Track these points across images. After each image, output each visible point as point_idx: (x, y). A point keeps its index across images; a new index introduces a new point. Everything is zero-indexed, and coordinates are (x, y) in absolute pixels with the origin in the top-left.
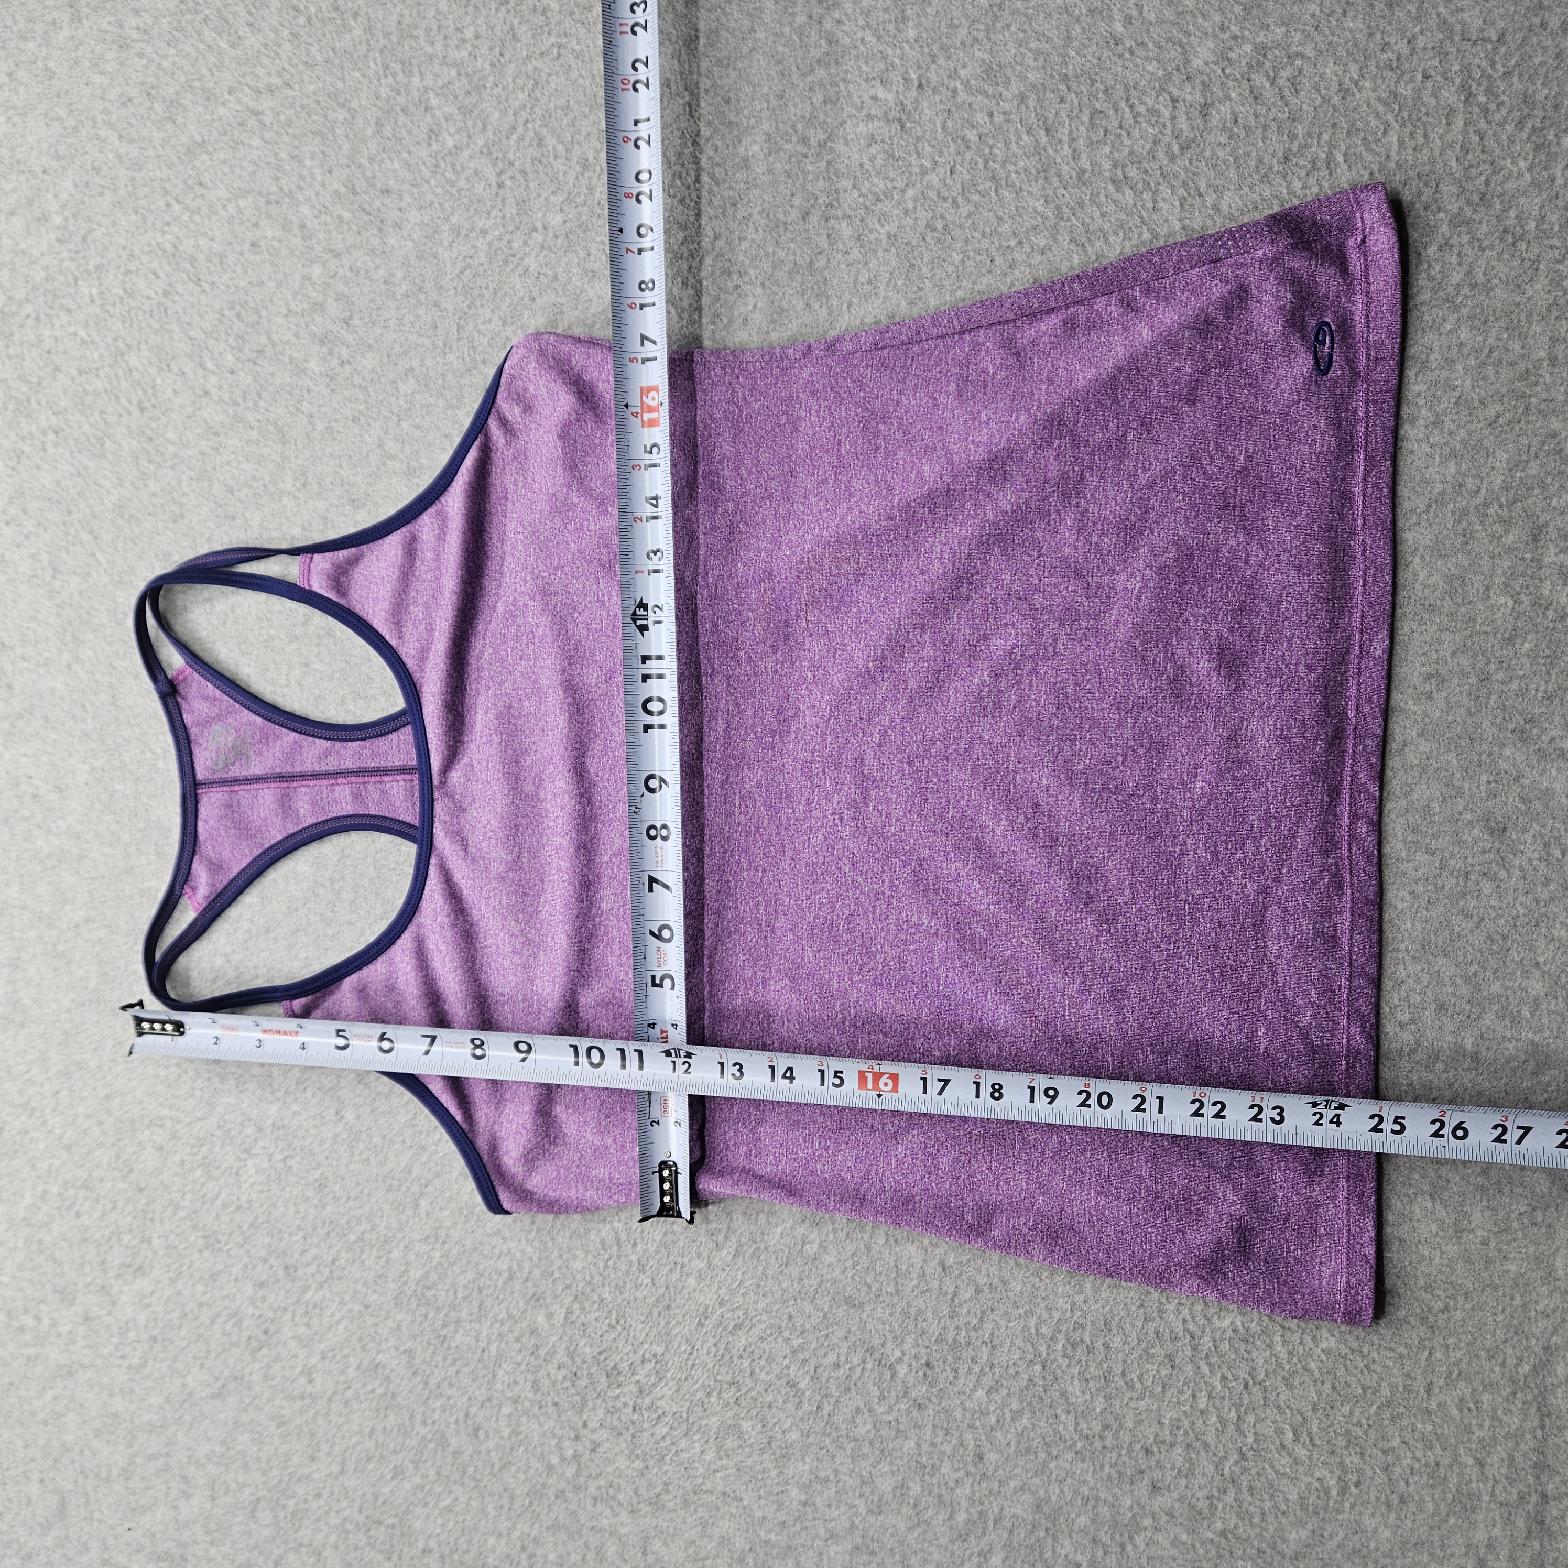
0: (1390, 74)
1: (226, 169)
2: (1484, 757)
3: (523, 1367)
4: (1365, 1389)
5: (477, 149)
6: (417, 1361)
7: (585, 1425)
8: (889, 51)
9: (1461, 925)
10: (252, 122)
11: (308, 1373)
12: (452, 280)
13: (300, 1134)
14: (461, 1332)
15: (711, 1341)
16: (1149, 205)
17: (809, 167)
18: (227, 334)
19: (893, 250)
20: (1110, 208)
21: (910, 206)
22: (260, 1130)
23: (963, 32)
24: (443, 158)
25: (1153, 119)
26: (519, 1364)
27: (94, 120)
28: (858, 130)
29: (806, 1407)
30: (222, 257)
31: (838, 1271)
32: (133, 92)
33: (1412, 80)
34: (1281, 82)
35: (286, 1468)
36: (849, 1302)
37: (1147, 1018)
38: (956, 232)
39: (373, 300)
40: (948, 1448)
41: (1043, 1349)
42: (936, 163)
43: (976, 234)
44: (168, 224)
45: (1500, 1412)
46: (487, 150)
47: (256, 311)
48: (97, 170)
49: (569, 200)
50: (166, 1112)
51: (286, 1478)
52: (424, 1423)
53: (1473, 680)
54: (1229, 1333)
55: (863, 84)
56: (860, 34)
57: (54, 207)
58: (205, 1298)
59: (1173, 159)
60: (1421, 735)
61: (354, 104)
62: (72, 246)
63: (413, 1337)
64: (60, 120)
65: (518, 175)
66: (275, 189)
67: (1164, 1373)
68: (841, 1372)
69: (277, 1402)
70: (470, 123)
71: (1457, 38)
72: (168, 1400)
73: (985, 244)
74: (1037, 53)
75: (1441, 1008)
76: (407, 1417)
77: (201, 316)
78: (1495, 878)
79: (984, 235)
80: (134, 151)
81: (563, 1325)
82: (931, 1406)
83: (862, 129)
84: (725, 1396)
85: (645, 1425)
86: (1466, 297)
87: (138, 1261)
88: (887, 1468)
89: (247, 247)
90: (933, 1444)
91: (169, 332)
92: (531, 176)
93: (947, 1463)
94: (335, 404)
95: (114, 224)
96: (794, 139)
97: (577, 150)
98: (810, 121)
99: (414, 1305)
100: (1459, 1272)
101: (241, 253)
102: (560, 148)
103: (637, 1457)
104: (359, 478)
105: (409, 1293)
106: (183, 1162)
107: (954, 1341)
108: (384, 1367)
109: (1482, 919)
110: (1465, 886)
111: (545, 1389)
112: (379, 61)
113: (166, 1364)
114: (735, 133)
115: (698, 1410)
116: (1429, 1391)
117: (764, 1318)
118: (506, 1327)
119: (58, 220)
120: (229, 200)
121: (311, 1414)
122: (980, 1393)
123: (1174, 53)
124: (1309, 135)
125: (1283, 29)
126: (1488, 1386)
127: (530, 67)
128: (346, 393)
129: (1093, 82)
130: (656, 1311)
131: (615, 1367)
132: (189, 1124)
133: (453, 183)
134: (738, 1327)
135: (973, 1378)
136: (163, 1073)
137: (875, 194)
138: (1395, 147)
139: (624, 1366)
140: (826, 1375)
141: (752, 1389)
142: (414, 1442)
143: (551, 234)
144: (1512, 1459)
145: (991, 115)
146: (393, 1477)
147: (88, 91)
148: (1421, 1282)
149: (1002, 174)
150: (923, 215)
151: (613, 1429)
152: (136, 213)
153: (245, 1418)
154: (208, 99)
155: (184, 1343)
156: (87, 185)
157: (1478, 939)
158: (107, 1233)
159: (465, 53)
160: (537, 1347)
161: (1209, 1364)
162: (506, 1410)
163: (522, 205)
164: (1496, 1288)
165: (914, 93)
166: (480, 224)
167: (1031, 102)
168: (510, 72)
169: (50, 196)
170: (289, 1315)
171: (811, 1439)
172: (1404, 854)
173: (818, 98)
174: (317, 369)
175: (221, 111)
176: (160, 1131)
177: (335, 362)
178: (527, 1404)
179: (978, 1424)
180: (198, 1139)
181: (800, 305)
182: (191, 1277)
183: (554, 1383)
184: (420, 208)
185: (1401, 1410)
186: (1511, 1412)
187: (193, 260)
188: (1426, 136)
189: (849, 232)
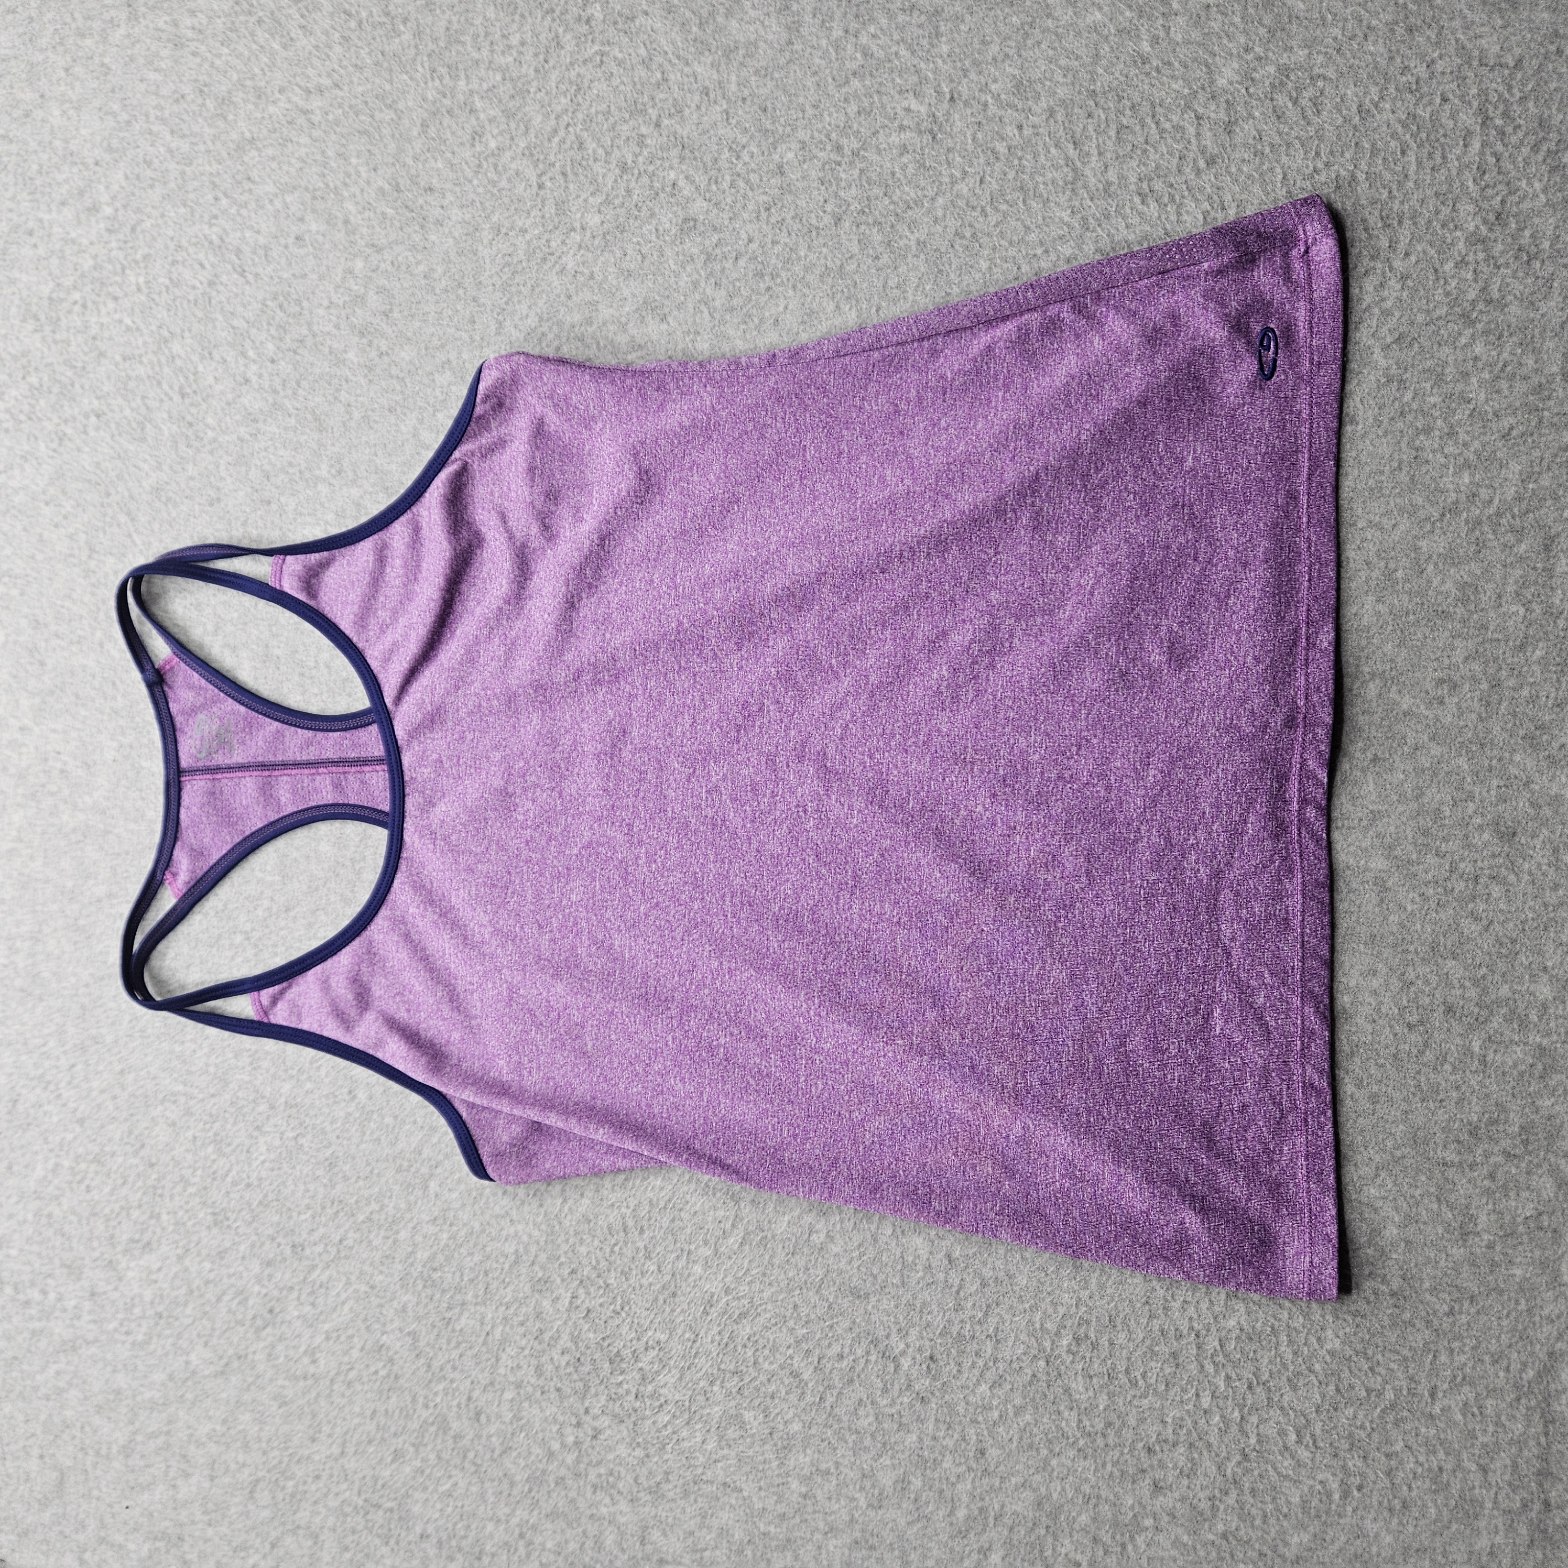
0: (1409, 96)
1: (274, 165)
2: (1494, 762)
3: (527, 1352)
4: (1369, 1391)
5: (519, 151)
6: (422, 1344)
7: (587, 1411)
8: (923, 65)
9: (1470, 928)
10: (301, 120)
11: (312, 1352)
12: (491, 277)
13: (312, 1113)
14: (466, 1314)
15: (716, 1330)
16: (1173, 218)
17: (843, 176)
18: (269, 324)
19: (922, 256)
20: (1135, 220)
21: (940, 213)
22: (272, 1107)
23: (994, 49)
24: (486, 159)
25: (1178, 136)
26: (523, 1349)
27: (147, 116)
28: (890, 140)
29: (809, 1398)
30: (267, 249)
31: (844, 1261)
32: (187, 89)
33: (1430, 103)
34: (1304, 102)
35: (287, 1448)
36: (856, 1293)
38: (984, 240)
39: (413, 294)
40: (949, 1443)
41: (1047, 1344)
42: (965, 173)
43: (1003, 242)
44: (216, 217)
45: (1503, 1418)
46: (528, 152)
47: (298, 302)
48: (149, 164)
49: (607, 202)
50: (180, 1088)
51: (286, 1459)
52: (426, 1406)
53: (1485, 686)
55: (897, 96)
56: (894, 49)
57: (105, 198)
58: (212, 1276)
59: (1198, 172)
60: (1433, 739)
61: (401, 106)
62: (121, 236)
63: (418, 1319)
64: (114, 115)
65: (558, 177)
66: (321, 185)
67: (1168, 1370)
68: (845, 1363)
69: (280, 1382)
70: (513, 125)
71: (1475, 63)
72: (171, 1377)
73: (1012, 252)
74: (1066, 70)
75: (1449, 1010)
76: (409, 1399)
77: (244, 306)
78: (1504, 882)
79: (1011, 243)
80: (185, 146)
81: (568, 1310)
82: (934, 1400)
83: (895, 139)
84: (728, 1385)
85: (648, 1413)
86: (1481, 312)
87: (146, 1238)
88: (888, 1462)
89: (291, 240)
90: (934, 1438)
91: (213, 321)
92: (571, 177)
93: (948, 1457)
94: (372, 394)
95: (163, 216)
96: (829, 147)
97: (616, 154)
98: (845, 130)
99: (420, 1287)
100: (1464, 1275)
101: (286, 247)
102: (600, 151)
103: (638, 1444)
104: (393, 467)
105: (415, 1274)
106: (195, 1138)
107: (959, 1334)
108: (388, 1349)
109: (1491, 922)
110: (1474, 889)
111: (548, 1374)
112: (426, 65)
113: (170, 1341)
114: (771, 140)
115: (701, 1398)
116: (1433, 1395)
117: (769, 1307)
118: (512, 1311)
119: (108, 211)
120: (276, 195)
121: (314, 1394)
122: (984, 1388)
123: (1200, 72)
124: (1332, 153)
125: (1306, 51)
126: (1492, 1391)
127: (573, 74)
128: (383, 383)
129: (1120, 99)
130: (661, 1298)
131: (618, 1354)
132: (203, 1100)
133: (494, 183)
134: (743, 1315)
135: (976, 1372)
136: (178, 1048)
137: (906, 202)
138: (1413, 167)
139: (627, 1353)
140: (829, 1366)
141: (755, 1379)
142: (415, 1425)
143: (588, 234)
144: (1515, 1466)
145: (1020, 127)
146: (393, 1461)
147: (142, 87)
148: (1427, 1285)
149: (1031, 185)
150: (952, 224)
151: (615, 1416)
152: (185, 205)
153: (247, 1397)
154: (259, 97)
155: (190, 1320)
156: (138, 177)
157: (1487, 942)
158: (117, 1208)
159: (511, 59)
160: (541, 1331)
161: (1214, 1363)
162: (508, 1395)
163: (561, 206)
164: (1501, 1292)
165: (946, 105)
166: (520, 224)
167: (1060, 117)
168: (553, 77)
169: (101, 188)
170: (295, 1294)
171: (813, 1431)
172: (1414, 856)
173: (852, 108)
174: (355, 360)
175: (272, 109)
176: (173, 1107)
177: (374, 354)
178: (530, 1389)
179: (980, 1419)
180: (211, 1115)
181: (831, 307)
182: (199, 1254)
183: (557, 1368)
184: (462, 207)
185: (1405, 1413)
186: (1514, 1417)
187: (238, 252)
188: (1444, 157)
189: (880, 238)
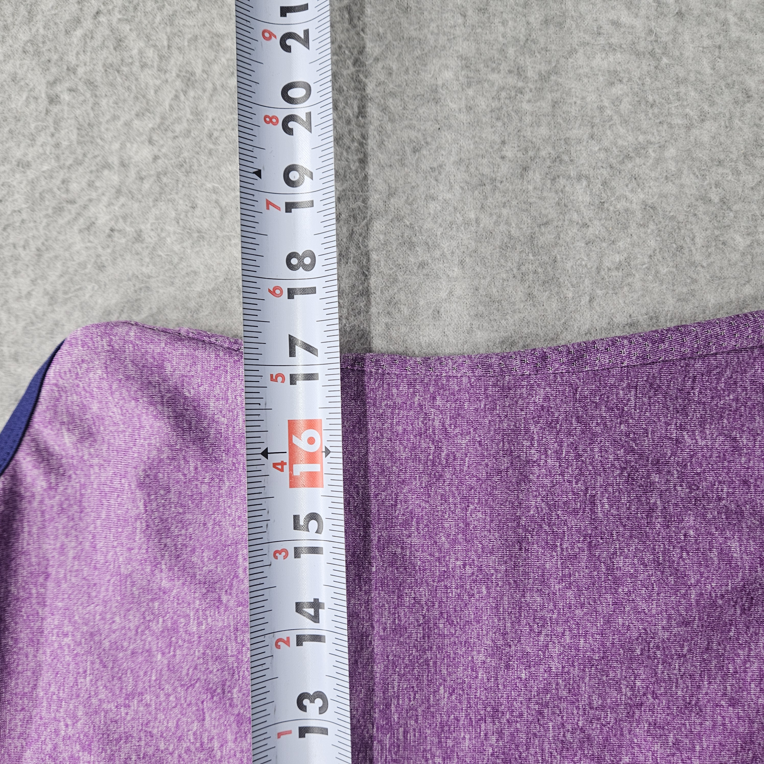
17: (526, 106)
19: (652, 226)
28: (594, 63)
49: (163, 128)
65: (81, 87)
92: (103, 90)
96: (504, 68)
102: (150, 53)
114: (418, 52)
137: (622, 149)
143: (133, 173)
166: (18, 154)
181: (519, 295)
189: (588, 199)
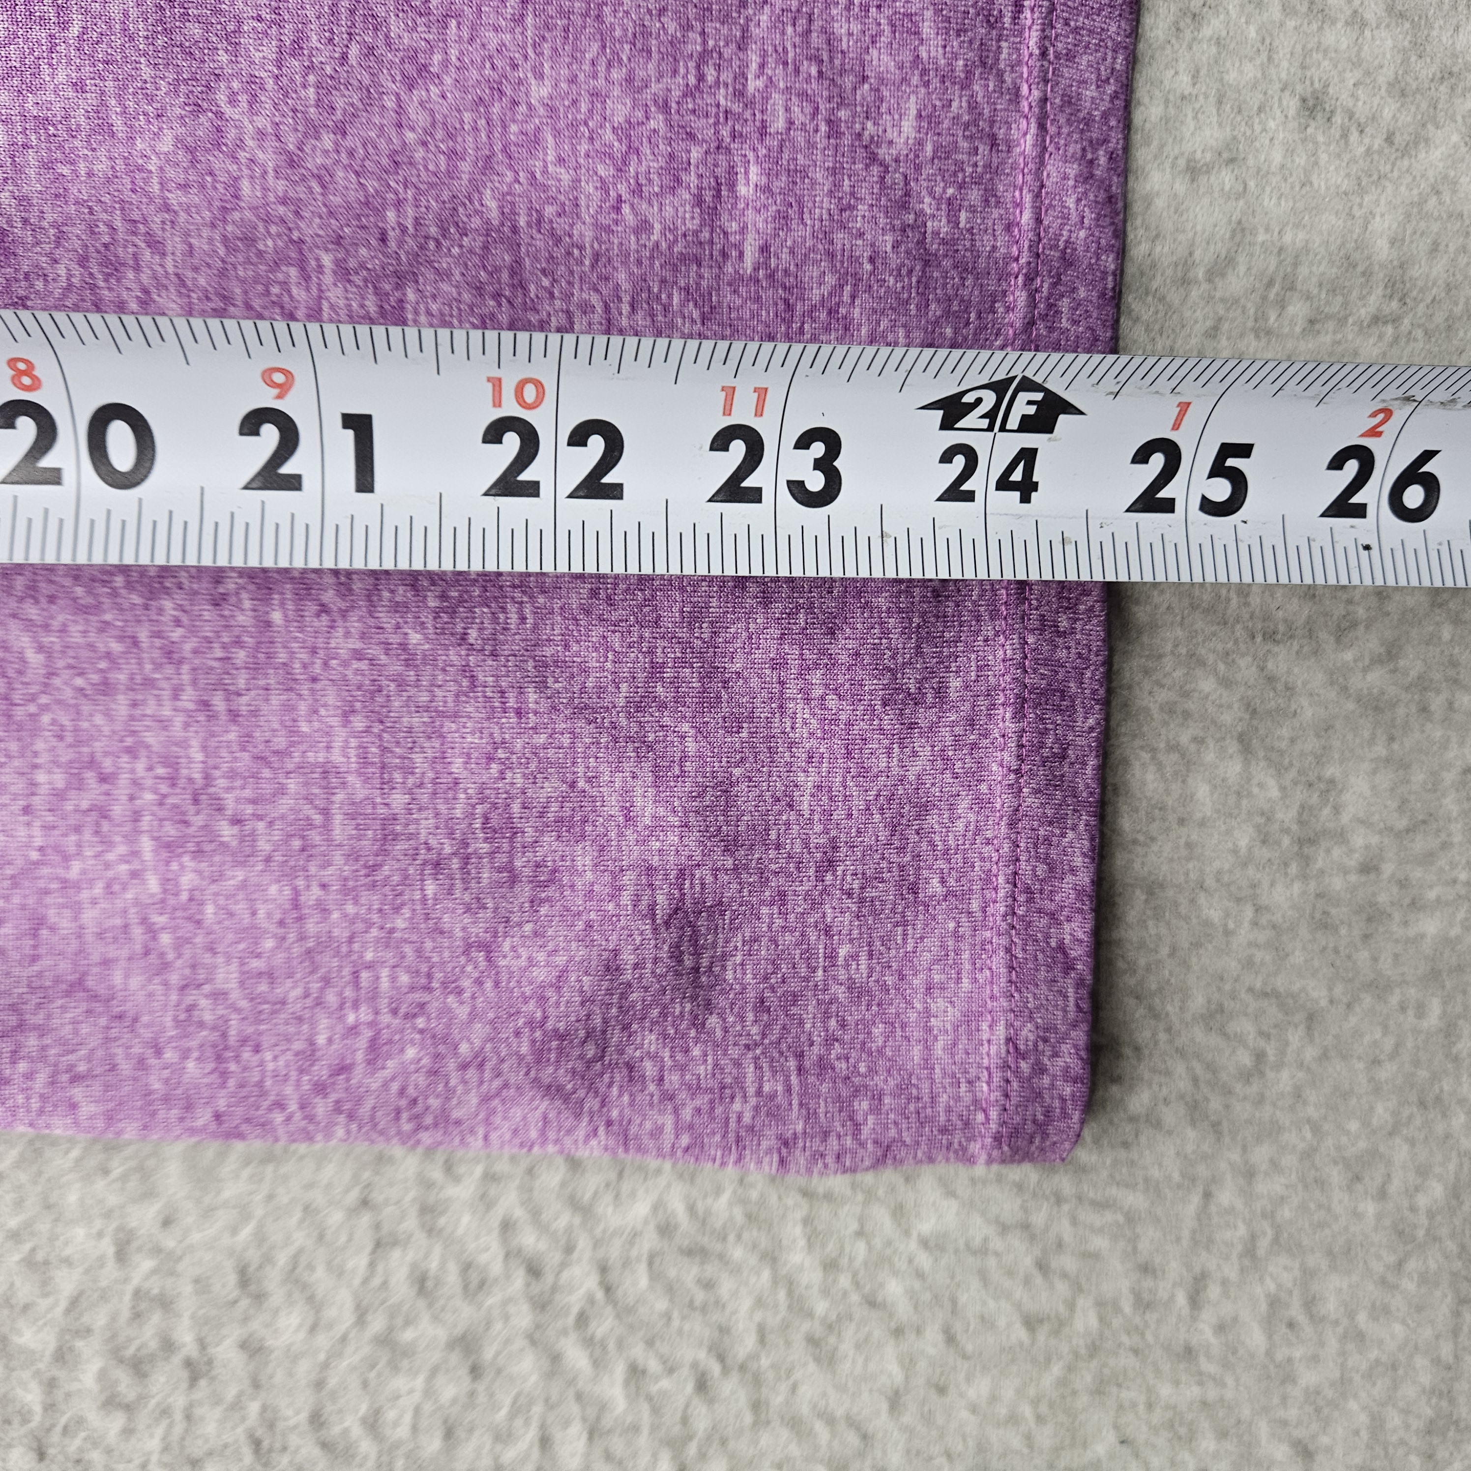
4: (1031, 1323)
37: (314, 130)
45: (1362, 1318)
54: (649, 1241)
116: (1195, 1301)
144: (1377, 1424)
148: (1198, 1002)
161: (589, 1342)
185: (1126, 1360)
186: (1386, 1310)
